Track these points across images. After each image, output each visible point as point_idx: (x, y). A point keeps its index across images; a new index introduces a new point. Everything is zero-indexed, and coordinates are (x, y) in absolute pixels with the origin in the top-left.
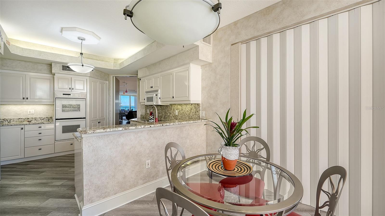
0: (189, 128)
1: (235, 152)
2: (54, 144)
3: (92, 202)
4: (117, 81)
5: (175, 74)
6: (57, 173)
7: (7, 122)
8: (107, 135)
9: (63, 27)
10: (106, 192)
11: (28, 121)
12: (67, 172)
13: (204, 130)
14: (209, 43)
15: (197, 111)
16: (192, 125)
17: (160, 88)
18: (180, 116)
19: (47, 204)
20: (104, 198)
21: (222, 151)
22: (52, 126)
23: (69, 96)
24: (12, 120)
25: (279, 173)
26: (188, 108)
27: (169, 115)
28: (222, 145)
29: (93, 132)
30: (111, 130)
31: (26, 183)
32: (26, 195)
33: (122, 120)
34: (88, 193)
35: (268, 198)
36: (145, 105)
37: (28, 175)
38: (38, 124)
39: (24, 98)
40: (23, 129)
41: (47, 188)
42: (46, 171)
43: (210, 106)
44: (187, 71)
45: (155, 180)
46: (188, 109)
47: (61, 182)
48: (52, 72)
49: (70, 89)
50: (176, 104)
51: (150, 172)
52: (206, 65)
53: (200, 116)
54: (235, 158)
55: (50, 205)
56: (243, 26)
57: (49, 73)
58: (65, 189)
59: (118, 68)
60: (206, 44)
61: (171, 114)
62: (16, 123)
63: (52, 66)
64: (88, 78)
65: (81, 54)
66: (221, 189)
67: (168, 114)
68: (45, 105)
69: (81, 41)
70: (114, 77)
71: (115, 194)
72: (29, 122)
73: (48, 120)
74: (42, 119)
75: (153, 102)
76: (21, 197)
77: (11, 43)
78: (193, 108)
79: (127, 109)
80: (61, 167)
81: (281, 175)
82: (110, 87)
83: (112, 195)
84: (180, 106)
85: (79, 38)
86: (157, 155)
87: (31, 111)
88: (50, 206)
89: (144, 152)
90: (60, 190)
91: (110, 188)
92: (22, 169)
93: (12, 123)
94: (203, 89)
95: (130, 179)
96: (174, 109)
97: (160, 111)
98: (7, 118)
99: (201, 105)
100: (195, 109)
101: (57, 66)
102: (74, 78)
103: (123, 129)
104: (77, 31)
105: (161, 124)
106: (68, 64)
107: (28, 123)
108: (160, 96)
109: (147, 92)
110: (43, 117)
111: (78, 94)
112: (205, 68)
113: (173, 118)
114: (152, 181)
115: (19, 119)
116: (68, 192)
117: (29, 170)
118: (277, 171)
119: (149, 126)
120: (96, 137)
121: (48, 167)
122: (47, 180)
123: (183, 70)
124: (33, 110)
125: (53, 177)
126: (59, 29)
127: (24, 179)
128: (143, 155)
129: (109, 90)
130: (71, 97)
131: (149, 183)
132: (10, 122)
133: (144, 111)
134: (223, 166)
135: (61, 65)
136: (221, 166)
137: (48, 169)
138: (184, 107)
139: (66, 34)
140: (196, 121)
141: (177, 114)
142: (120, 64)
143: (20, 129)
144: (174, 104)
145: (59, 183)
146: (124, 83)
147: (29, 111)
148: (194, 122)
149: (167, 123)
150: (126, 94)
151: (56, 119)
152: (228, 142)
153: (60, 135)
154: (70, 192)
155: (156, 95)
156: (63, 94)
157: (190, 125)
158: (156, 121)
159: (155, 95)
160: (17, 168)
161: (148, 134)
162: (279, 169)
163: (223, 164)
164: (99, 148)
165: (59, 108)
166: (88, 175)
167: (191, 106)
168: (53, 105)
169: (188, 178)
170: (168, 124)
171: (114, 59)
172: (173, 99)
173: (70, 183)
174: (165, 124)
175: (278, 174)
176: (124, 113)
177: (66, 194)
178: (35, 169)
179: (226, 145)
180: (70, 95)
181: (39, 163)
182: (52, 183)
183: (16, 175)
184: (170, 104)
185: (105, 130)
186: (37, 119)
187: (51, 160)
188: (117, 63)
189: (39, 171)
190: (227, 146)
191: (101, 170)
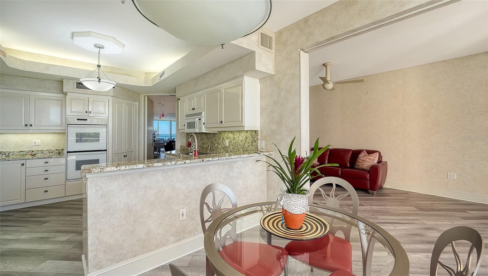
0: (243, 165)
1: (301, 201)
2: (65, 184)
3: (100, 268)
4: (150, 102)
5: (223, 90)
6: (65, 224)
7: (5, 156)
8: (122, 174)
9: (75, 32)
10: (121, 254)
11: (31, 155)
12: (77, 223)
13: (264, 167)
14: (270, 48)
15: (255, 141)
16: (247, 160)
17: (205, 110)
18: (232, 148)
19: (43, 268)
20: (118, 262)
21: (282, 200)
22: (62, 161)
23: (85, 122)
24: (11, 154)
25: (371, 233)
26: (242, 136)
27: (217, 147)
28: (283, 192)
29: (101, 171)
30: (128, 168)
31: (21, 237)
32: (17, 255)
33: (160, 153)
34: (95, 255)
35: (355, 264)
36: (185, 132)
37: (26, 226)
38: (44, 158)
39: (26, 125)
40: (25, 165)
41: (47, 245)
42: (50, 221)
43: (272, 133)
44: (240, 86)
45: (193, 237)
46: (242, 138)
47: (67, 236)
48: (64, 91)
49: (86, 112)
50: (226, 131)
51: (185, 225)
52: (265, 78)
53: (258, 148)
54: (303, 211)
55: (46, 269)
56: (316, 23)
57: (60, 93)
58: (71, 246)
59: (150, 84)
60: (266, 48)
61: (220, 145)
62: (17, 157)
63: (64, 84)
64: (110, 98)
65: (99, 66)
66: (282, 257)
67: (216, 145)
68: (55, 134)
69: (99, 49)
70: (146, 97)
71: (135, 256)
72: (33, 155)
73: (59, 153)
74: (50, 152)
75: (195, 128)
76: (10, 258)
77: (8, 54)
78: (248, 136)
79: (167, 139)
80: (71, 215)
81: (373, 236)
82: (140, 109)
83: (130, 258)
84: (232, 134)
85: (96, 46)
86: (196, 201)
87: (37, 141)
88: (45, 272)
89: (177, 197)
90: (64, 248)
91: (128, 249)
92: (19, 218)
93: (11, 157)
94: (263, 110)
95: (156, 235)
96: (223, 138)
97: (206, 140)
98: (4, 151)
99: (259, 133)
100: (252, 138)
101: (69, 84)
102: (92, 98)
103: (145, 166)
104: (92, 37)
105: (201, 158)
106: (81, 80)
107: (31, 157)
108: (204, 121)
109: (188, 116)
110: (53, 149)
111: (97, 119)
112: (264, 82)
113: (222, 150)
114: (189, 237)
115: (21, 151)
116: (74, 251)
117: (29, 219)
118: (366, 230)
119: (183, 163)
120: (107, 177)
121: (54, 216)
122: (49, 233)
123: (234, 86)
124: (40, 141)
125: (59, 229)
126: (69, 35)
127: (20, 232)
128: (176, 202)
129: (139, 113)
130: (87, 123)
131: (184, 240)
132: (9, 156)
133: (185, 141)
134: (284, 222)
135: (75, 82)
136: (281, 222)
137: (54, 218)
138: (237, 135)
139: (77, 40)
140: (252, 155)
141: (227, 145)
142: (153, 80)
143: (20, 165)
144: (223, 131)
145: (64, 238)
146: (160, 104)
147: (34, 141)
148: (249, 155)
149: (209, 157)
150: (163, 118)
151: (68, 152)
152: (292, 187)
153: (73, 173)
154: (77, 251)
155: (199, 119)
156: (78, 119)
157: (243, 160)
158: (195, 155)
159: (197, 119)
160: (13, 217)
161: (182, 172)
162: (370, 227)
163: (285, 219)
164: (112, 192)
165: (72, 138)
166: (95, 231)
167: (246, 134)
168: (64, 133)
169: (241, 234)
170: (211, 159)
171: (146, 73)
172: (221, 125)
173: (77, 238)
174: (207, 160)
175: (368, 234)
176: (162, 143)
177: (71, 253)
178: (36, 217)
179: (289, 191)
180: (86, 120)
181: (43, 210)
182: (55, 238)
183: (10, 226)
184: (218, 132)
185: (118, 168)
186: (44, 152)
187: (60, 206)
188: (149, 78)
189: (42, 221)
190: (290, 193)
191: (114, 224)
